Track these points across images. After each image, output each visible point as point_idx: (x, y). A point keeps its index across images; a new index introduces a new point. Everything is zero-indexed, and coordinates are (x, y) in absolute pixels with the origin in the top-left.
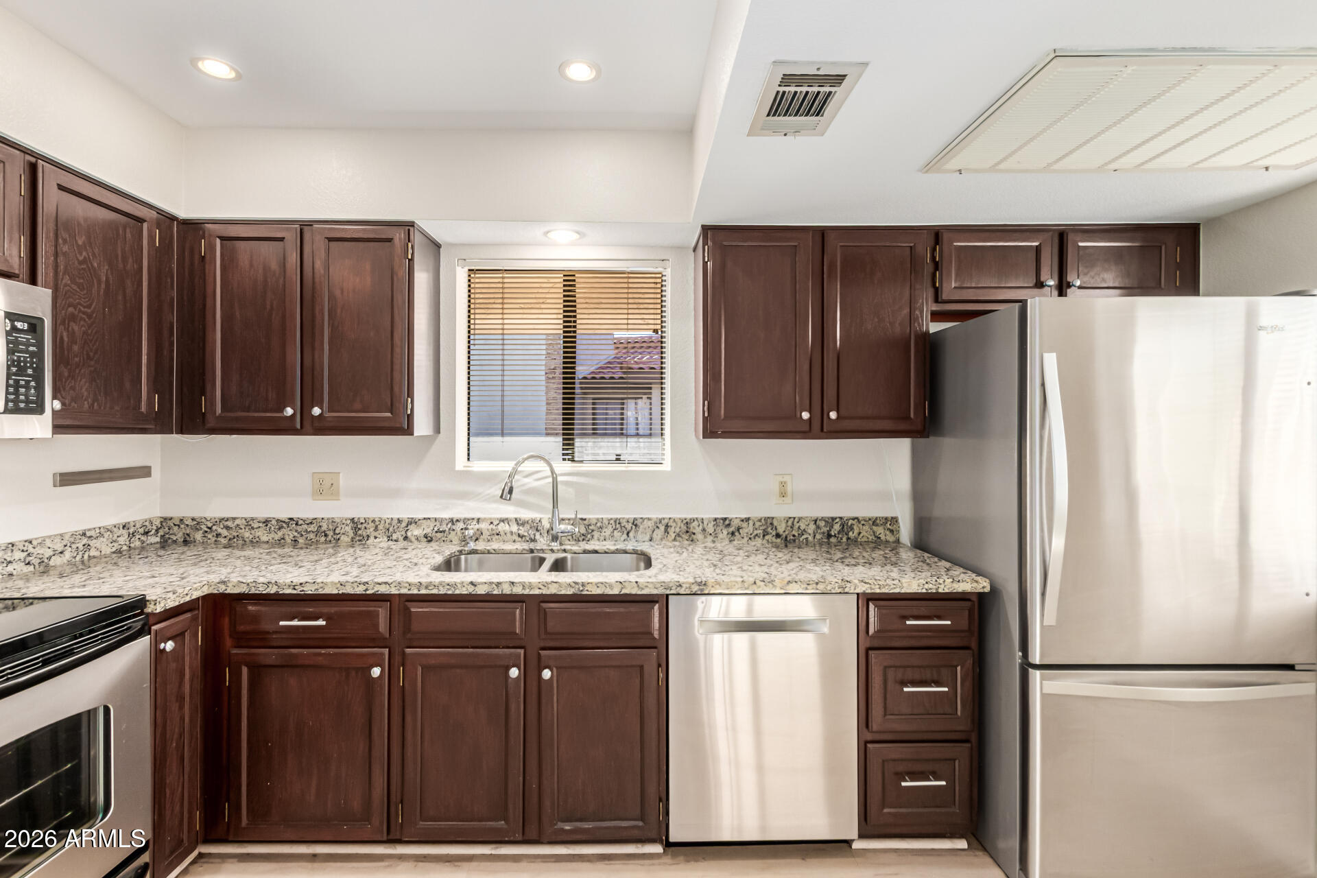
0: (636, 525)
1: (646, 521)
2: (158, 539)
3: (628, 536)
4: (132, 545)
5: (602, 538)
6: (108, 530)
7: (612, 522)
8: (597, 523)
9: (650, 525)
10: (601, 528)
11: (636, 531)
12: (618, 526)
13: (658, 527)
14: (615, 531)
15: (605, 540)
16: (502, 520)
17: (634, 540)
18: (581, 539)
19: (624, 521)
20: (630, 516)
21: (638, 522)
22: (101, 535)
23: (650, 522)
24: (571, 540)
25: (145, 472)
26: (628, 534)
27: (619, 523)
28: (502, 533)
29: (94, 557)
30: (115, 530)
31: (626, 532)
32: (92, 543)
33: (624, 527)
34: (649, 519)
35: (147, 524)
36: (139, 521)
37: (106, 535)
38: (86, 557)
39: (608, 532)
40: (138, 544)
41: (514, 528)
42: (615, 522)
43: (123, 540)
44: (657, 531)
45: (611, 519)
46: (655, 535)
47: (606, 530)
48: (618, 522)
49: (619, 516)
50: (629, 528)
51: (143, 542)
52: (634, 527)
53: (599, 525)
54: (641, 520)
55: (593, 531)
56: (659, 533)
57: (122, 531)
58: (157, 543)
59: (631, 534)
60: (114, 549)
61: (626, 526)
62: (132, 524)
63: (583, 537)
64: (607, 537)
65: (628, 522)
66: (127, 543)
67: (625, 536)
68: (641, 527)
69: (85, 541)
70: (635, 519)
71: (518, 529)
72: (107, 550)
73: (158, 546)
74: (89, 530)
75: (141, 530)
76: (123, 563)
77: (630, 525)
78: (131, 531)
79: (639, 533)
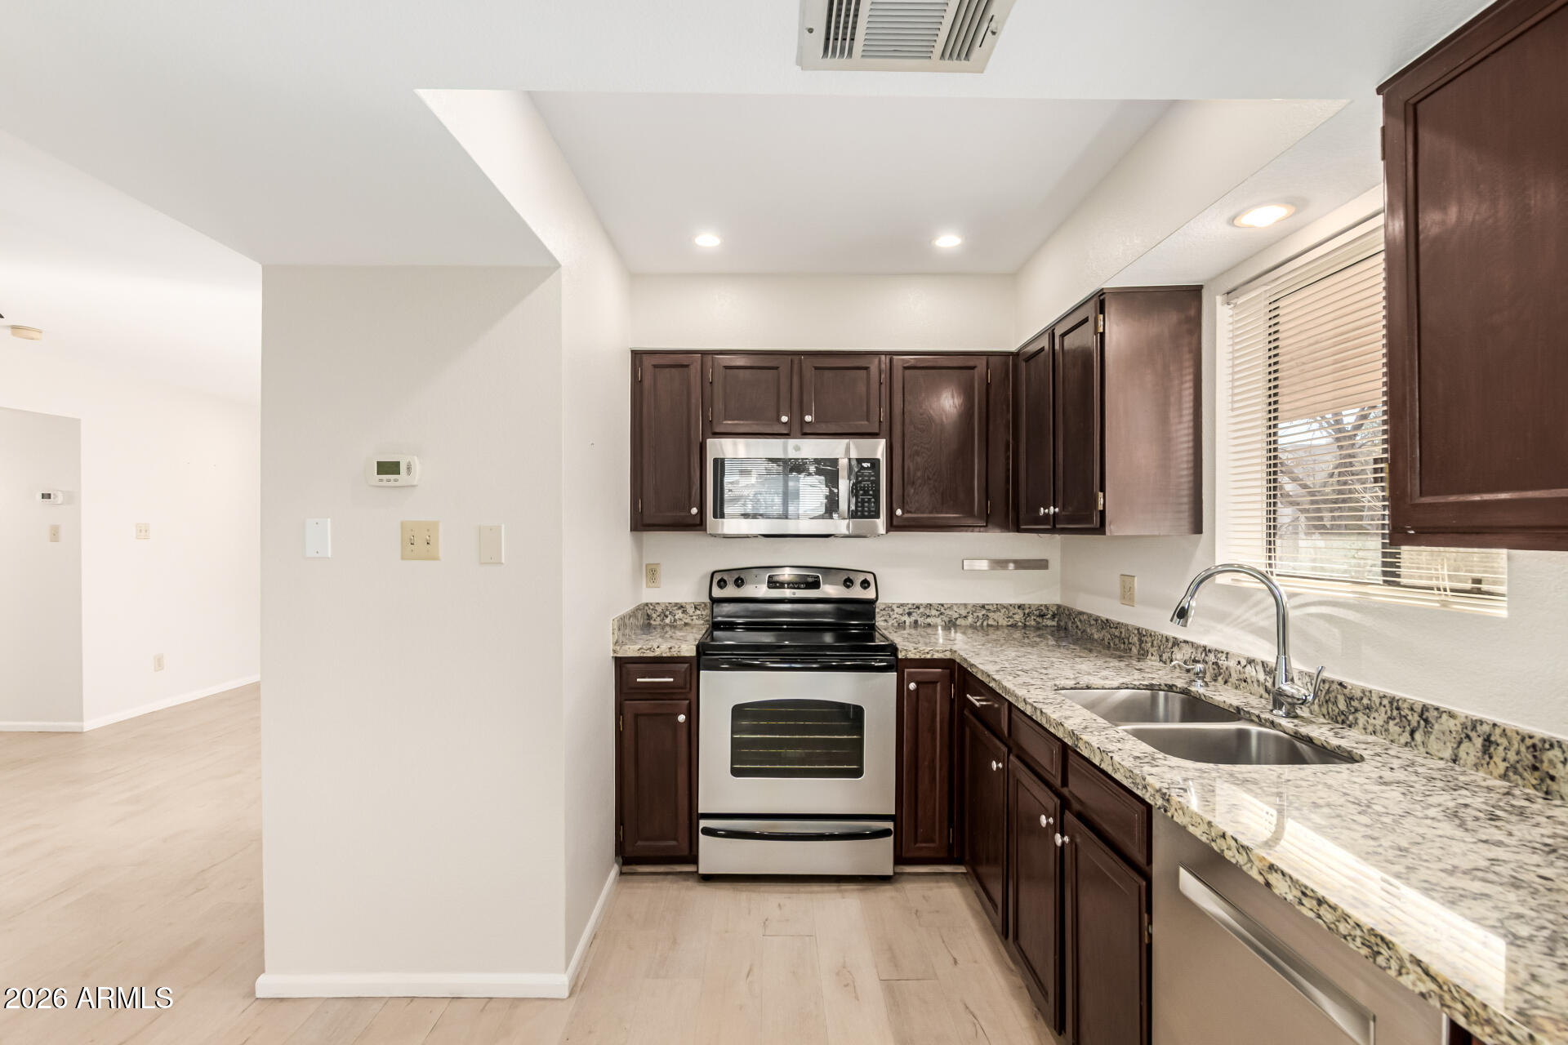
0: (1426, 721)
1: (1445, 716)
2: (1054, 623)
3: (1413, 739)
4: (1027, 623)
5: (1370, 729)
6: (1004, 607)
7: (1385, 702)
8: (1362, 699)
9: (1453, 729)
10: (1368, 708)
11: (1427, 733)
12: (1395, 713)
13: (1468, 737)
14: (1391, 723)
15: (1374, 732)
16: (1251, 662)
17: (1422, 750)
18: (1340, 719)
19: (1406, 705)
20: (1418, 699)
21: (1432, 715)
22: (998, 610)
23: (1452, 722)
24: (1327, 717)
25: (1042, 564)
26: (1412, 733)
27: (1398, 709)
28: (1249, 680)
29: (992, 626)
30: (1011, 608)
31: (1408, 728)
32: (990, 615)
33: (1405, 717)
34: (1452, 715)
35: (1043, 608)
36: (1034, 605)
37: (1003, 611)
38: (985, 624)
39: (1379, 719)
40: (1033, 623)
41: (1262, 677)
42: (1391, 703)
43: (1019, 617)
44: (1465, 745)
45: (1385, 696)
46: (1462, 754)
47: (1376, 715)
48: (1395, 704)
49: (1399, 694)
50: (1414, 724)
51: (1038, 623)
52: (1422, 722)
53: (1365, 701)
54: (1436, 713)
55: (1357, 710)
56: (1471, 751)
57: (1017, 610)
58: (1054, 626)
59: (1418, 736)
60: (1010, 623)
61: (1409, 718)
62: (1027, 606)
63: (1343, 717)
64: (1378, 728)
65: (1412, 709)
66: (1023, 621)
67: (1406, 737)
68: (1436, 726)
69: (984, 612)
70: (1425, 708)
71: (1265, 680)
72: (1003, 622)
73: (1055, 628)
74: (988, 604)
75: (1037, 613)
76: (1018, 635)
77: (1416, 718)
78: (1027, 611)
79: (1432, 737)
